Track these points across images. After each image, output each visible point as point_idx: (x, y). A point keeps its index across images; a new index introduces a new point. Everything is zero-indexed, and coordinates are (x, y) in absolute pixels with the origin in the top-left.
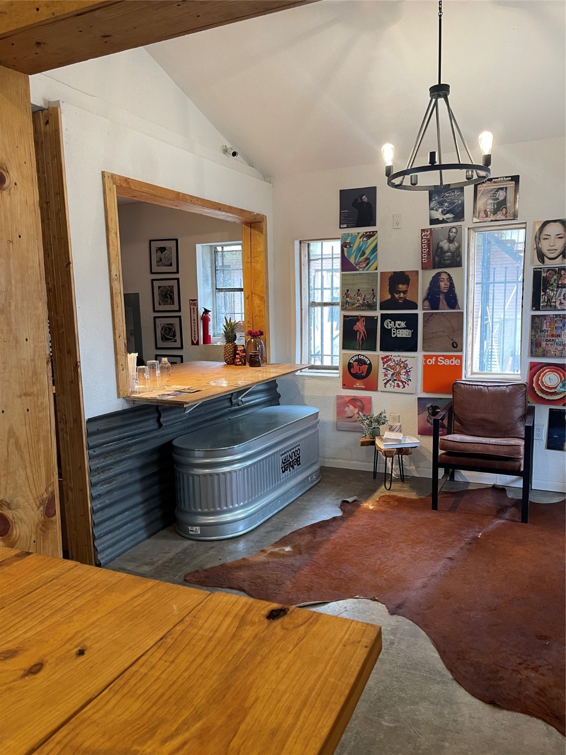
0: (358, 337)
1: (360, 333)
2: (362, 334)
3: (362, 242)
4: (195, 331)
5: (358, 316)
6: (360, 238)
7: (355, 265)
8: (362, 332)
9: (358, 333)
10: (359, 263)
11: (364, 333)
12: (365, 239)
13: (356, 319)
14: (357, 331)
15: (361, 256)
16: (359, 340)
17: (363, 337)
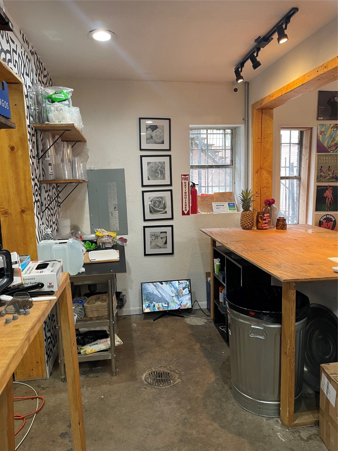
0: (327, 202)
1: (329, 198)
2: (330, 199)
3: (333, 132)
4: (186, 203)
5: (327, 186)
6: (332, 128)
7: (327, 148)
8: (330, 198)
9: (327, 199)
10: (330, 147)
11: (331, 198)
12: (335, 129)
13: (326, 188)
14: (326, 197)
15: (332, 142)
16: (328, 203)
17: (330, 202)
